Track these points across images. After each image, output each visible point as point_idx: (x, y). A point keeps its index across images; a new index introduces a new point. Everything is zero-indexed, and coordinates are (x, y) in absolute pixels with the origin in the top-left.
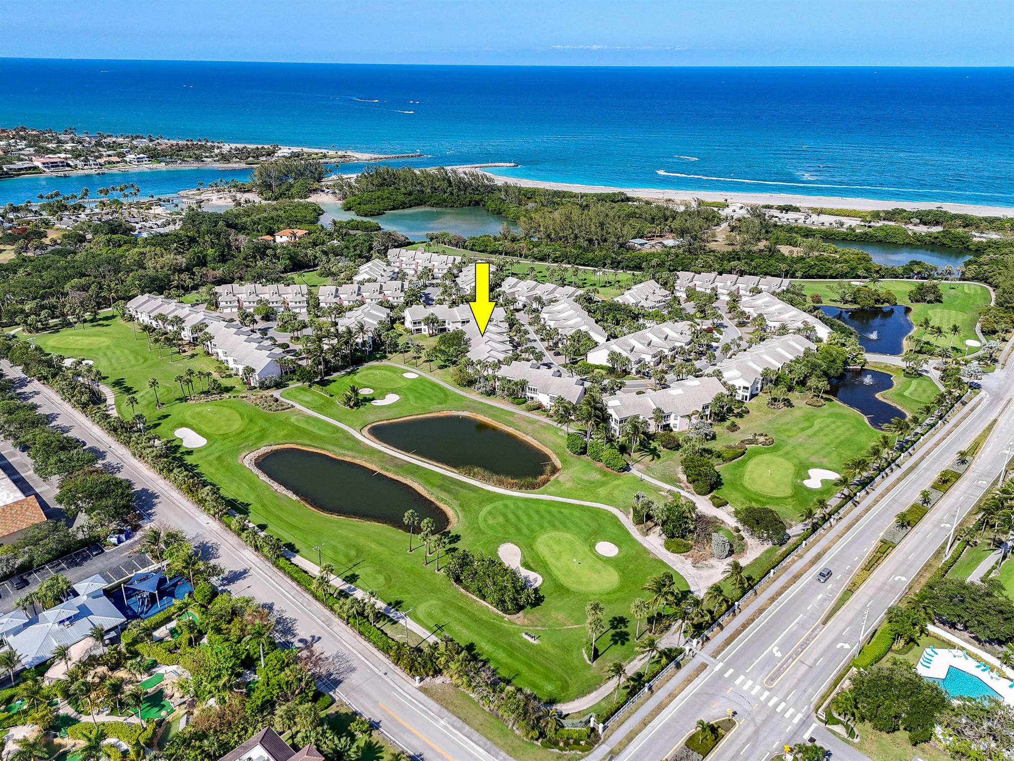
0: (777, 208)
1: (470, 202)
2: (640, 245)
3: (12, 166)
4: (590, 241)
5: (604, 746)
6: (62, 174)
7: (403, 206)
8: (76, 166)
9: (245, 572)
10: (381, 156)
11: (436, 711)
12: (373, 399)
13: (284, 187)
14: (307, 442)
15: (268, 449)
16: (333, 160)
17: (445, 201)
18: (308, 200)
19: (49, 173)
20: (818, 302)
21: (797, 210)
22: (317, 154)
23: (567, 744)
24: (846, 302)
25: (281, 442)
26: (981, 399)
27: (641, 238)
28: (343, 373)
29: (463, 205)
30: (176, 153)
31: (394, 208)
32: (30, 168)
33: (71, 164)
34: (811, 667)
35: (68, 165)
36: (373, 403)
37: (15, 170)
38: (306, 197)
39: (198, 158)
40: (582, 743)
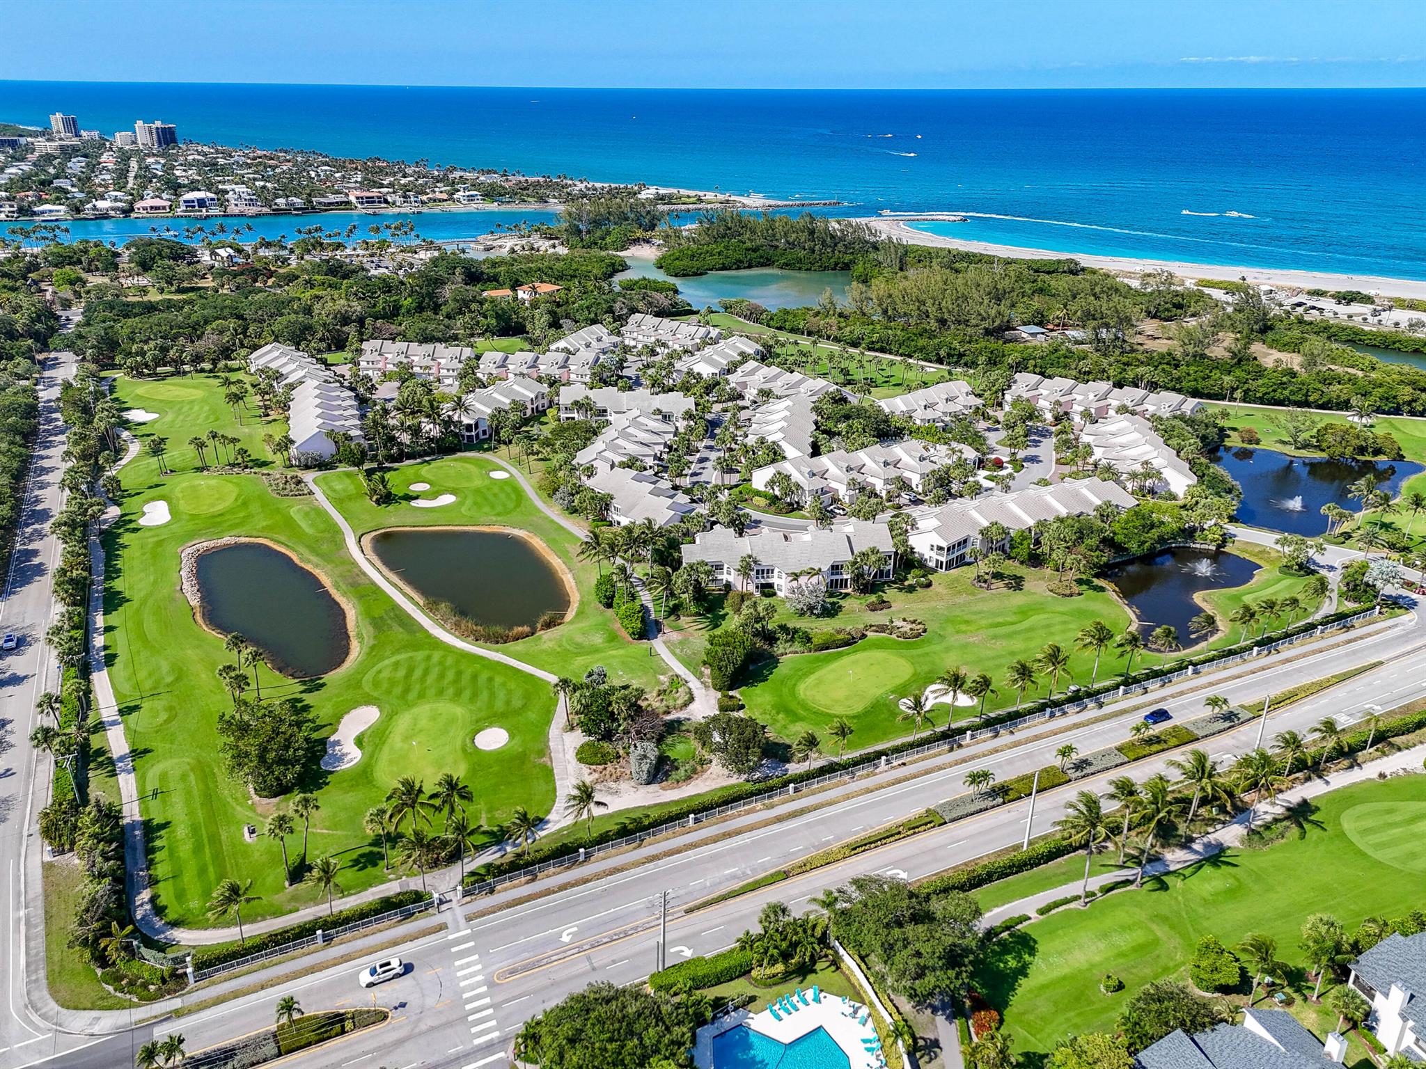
0: (1332, 296)
1: (836, 264)
2: (1032, 334)
3: (322, 200)
4: (942, 322)
5: (179, 1000)
6: (371, 211)
7: (738, 265)
8: (394, 203)
9: (26, 677)
10: (780, 203)
11: (31, 895)
12: (416, 498)
13: (598, 233)
14: (283, 539)
15: (232, 540)
16: (709, 206)
17: (800, 261)
18: (621, 254)
19: (361, 210)
20: (1250, 442)
21: (1368, 300)
22: (689, 197)
23: (132, 983)
24: (1305, 446)
25: (254, 533)
26: (1396, 625)
27: (1036, 324)
28: (419, 460)
29: (826, 268)
30: (520, 192)
31: (724, 268)
32: (342, 203)
33: (390, 199)
34: (594, 969)
35: (386, 201)
36: (414, 503)
37: (325, 204)
38: (623, 248)
39: (543, 200)
40: (152, 987)
